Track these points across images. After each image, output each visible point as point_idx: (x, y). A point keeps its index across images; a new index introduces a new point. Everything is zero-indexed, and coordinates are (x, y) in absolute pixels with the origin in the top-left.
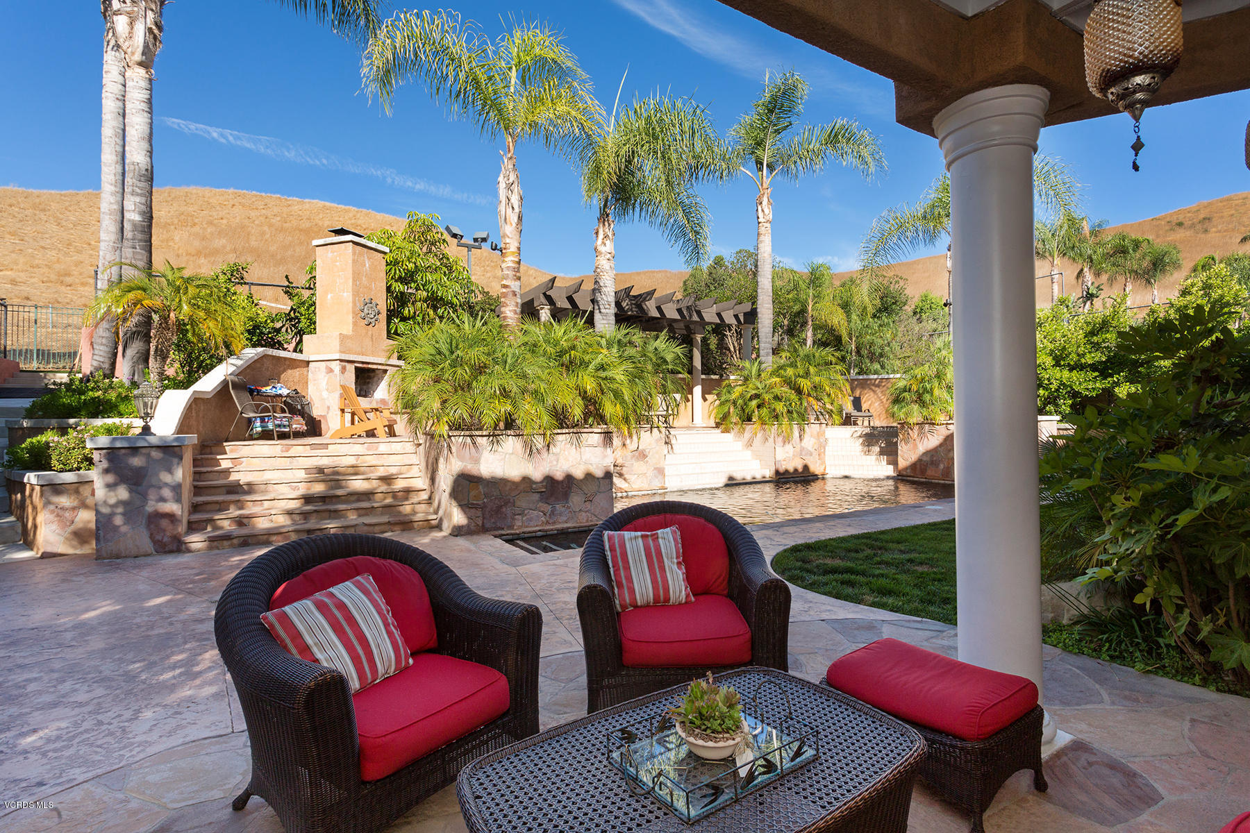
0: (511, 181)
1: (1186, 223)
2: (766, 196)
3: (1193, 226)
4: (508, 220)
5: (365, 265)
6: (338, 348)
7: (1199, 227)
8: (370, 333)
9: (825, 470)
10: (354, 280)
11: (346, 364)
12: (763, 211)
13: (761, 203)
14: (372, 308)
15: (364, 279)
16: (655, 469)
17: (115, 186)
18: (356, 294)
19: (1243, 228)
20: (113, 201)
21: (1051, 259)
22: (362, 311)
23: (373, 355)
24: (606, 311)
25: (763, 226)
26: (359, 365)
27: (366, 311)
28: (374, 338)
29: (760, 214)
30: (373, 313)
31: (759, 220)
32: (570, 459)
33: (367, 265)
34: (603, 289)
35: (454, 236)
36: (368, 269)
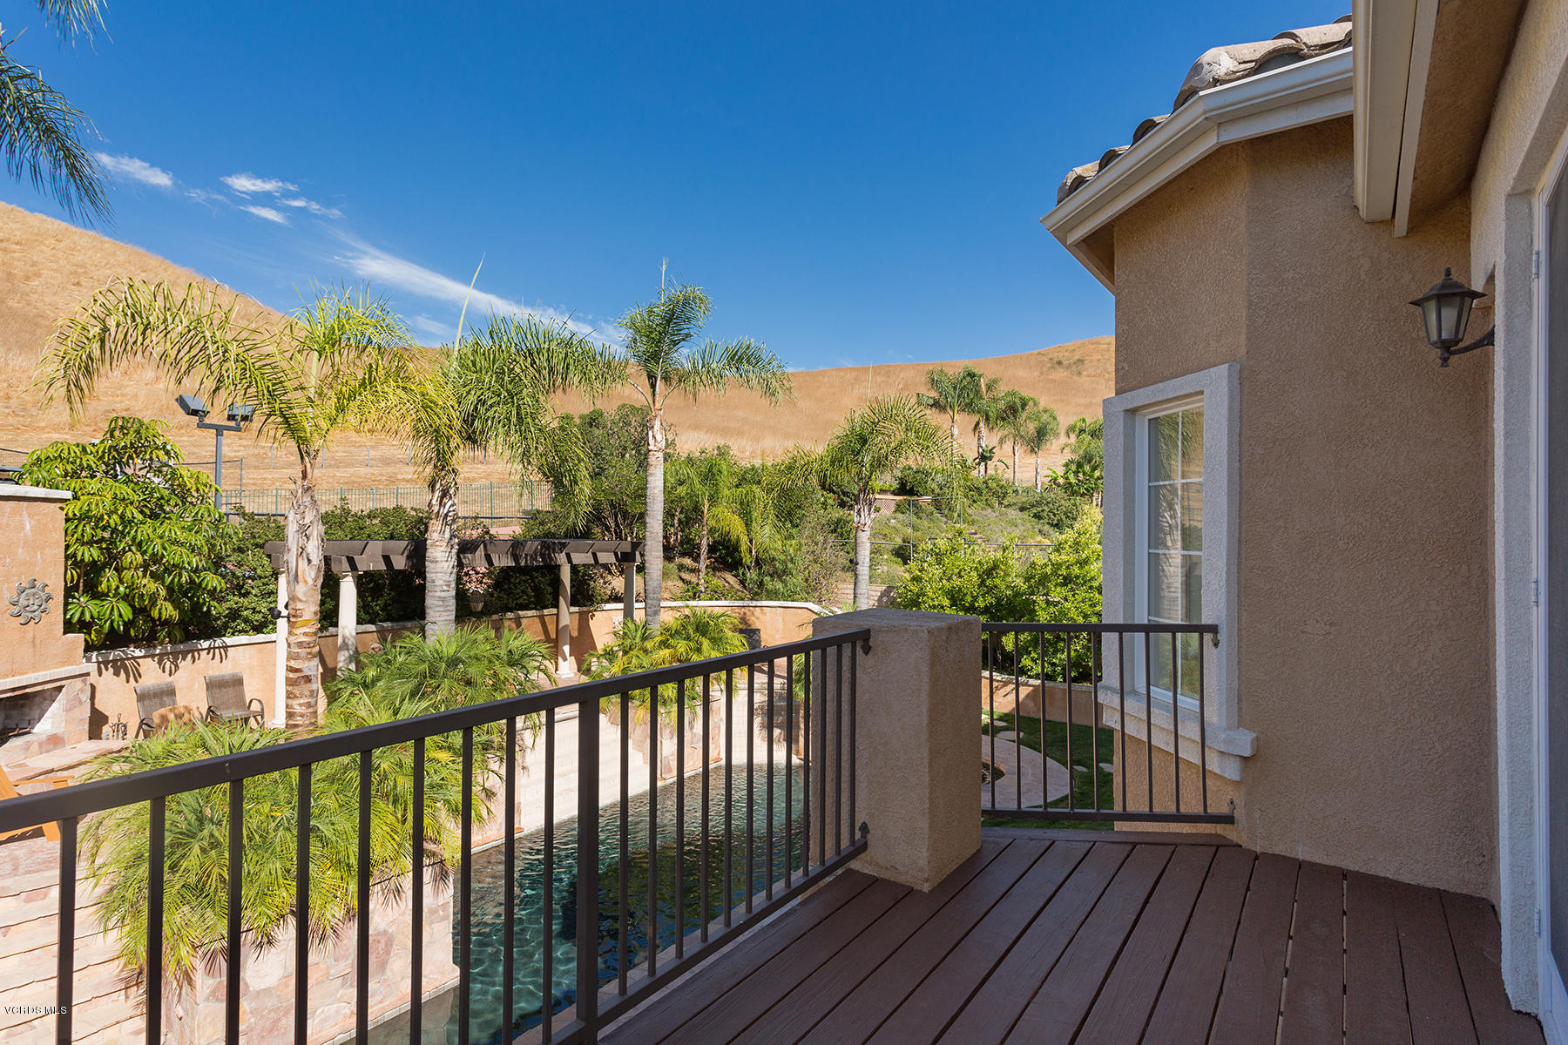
0: (307, 521)
1: (1064, 363)
2: (658, 418)
3: (1069, 367)
4: (300, 577)
5: (23, 529)
7: (1074, 368)
8: (30, 635)
12: (654, 437)
13: (652, 427)
14: (34, 594)
15: (20, 550)
19: (1107, 375)
21: (951, 413)
22: (15, 603)
23: (35, 669)
24: (443, 594)
25: (654, 455)
26: (8, 695)
27: (23, 602)
28: (38, 642)
29: (651, 441)
30: (37, 602)
31: (650, 448)
32: (390, 913)
33: (28, 527)
34: (439, 565)
35: (195, 413)
36: (30, 533)
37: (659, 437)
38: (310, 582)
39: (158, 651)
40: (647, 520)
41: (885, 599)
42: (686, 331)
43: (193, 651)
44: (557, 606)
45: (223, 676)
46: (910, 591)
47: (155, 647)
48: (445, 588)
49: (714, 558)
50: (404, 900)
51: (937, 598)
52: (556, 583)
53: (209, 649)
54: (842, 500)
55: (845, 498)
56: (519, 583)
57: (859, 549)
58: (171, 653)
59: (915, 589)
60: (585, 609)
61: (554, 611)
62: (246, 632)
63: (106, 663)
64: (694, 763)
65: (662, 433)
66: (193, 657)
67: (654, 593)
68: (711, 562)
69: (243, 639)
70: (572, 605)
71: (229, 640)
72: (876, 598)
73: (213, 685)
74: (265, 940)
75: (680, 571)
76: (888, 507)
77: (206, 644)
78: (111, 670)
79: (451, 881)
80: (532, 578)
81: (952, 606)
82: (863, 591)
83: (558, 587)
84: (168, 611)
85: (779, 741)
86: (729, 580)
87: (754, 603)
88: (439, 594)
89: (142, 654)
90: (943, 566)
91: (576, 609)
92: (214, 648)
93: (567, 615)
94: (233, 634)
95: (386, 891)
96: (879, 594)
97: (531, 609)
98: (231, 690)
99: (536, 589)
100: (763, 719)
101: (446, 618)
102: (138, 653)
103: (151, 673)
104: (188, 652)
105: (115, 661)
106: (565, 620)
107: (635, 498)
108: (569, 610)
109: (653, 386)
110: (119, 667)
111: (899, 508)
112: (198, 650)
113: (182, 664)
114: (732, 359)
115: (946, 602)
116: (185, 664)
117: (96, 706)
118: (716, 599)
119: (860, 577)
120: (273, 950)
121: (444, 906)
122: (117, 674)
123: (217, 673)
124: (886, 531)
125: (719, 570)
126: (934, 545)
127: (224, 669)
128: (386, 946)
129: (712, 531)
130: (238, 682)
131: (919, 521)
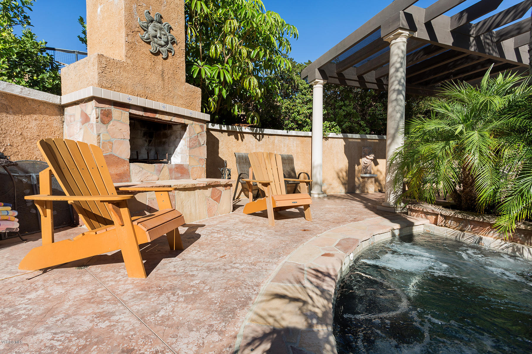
6: (96, 81)
8: (159, 67)
11: (112, 108)
14: (161, 29)
26: (140, 114)
27: (151, 31)
30: (164, 39)
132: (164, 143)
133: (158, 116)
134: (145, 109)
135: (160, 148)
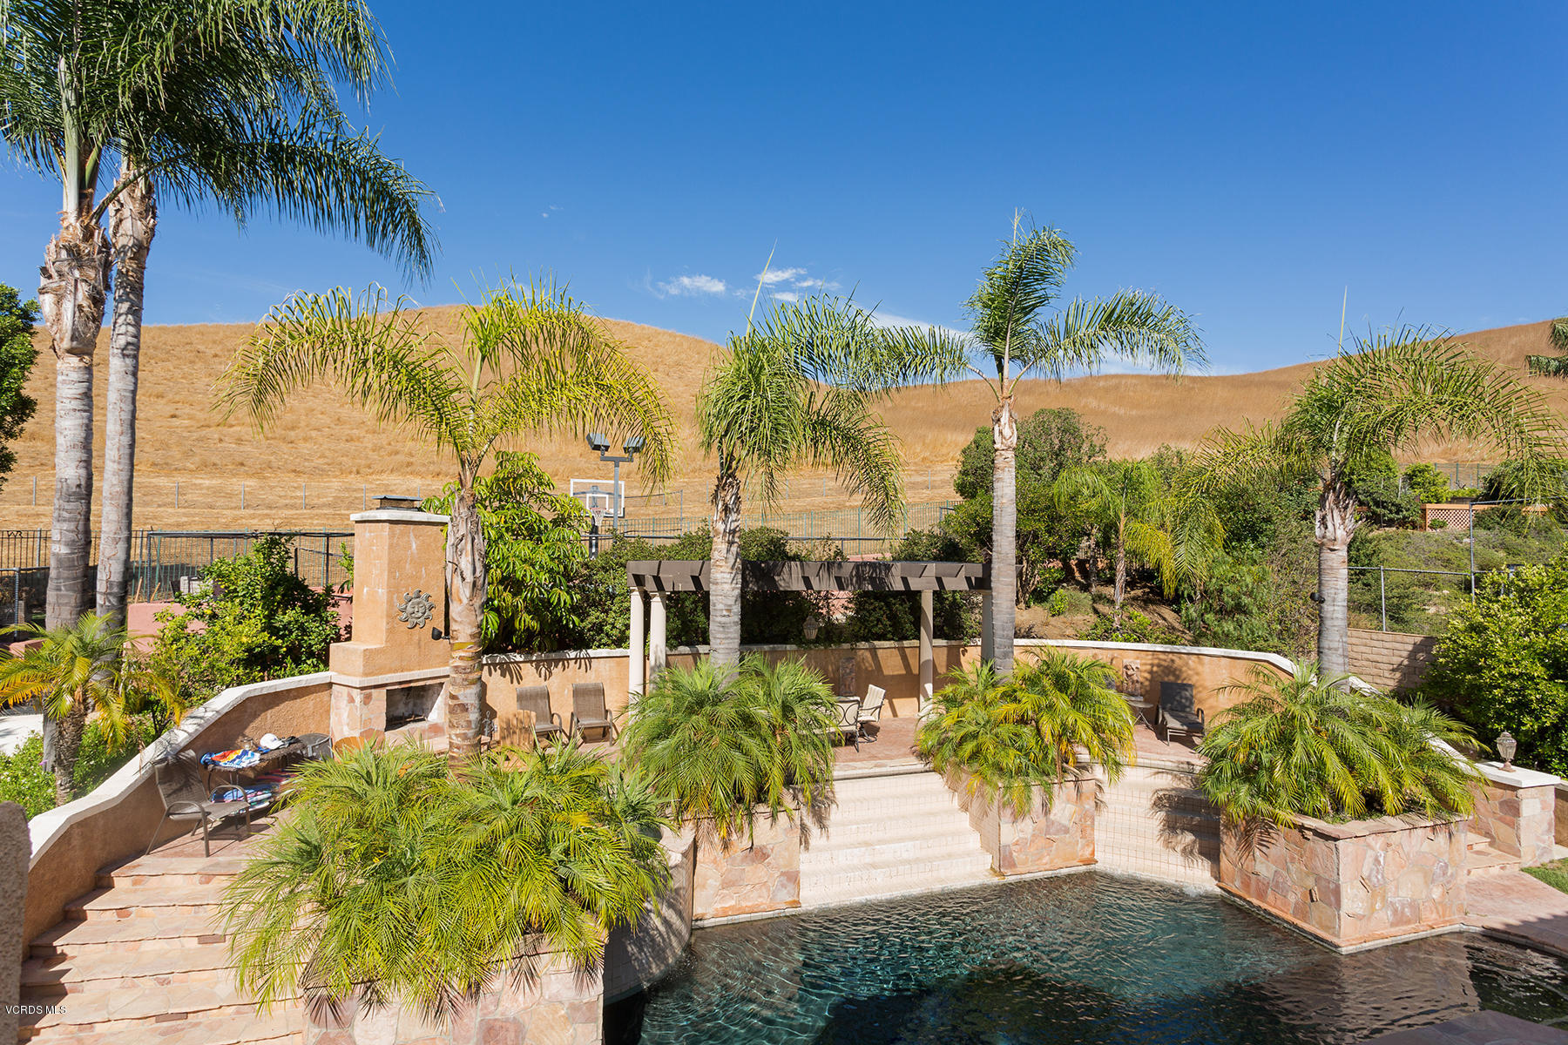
2: (1006, 408)
5: (410, 548)
6: (362, 669)
8: (415, 639)
9: (1093, 853)
10: (390, 572)
11: (374, 690)
12: (1001, 433)
13: (999, 420)
14: (419, 603)
15: (407, 566)
16: (783, 874)
17: (119, 463)
18: (393, 590)
20: (115, 482)
22: (403, 611)
23: (420, 666)
24: (723, 619)
25: (1001, 455)
26: (396, 687)
27: (409, 609)
28: (422, 643)
29: (997, 438)
30: (421, 610)
31: (996, 446)
32: (521, 998)
33: (414, 546)
34: (719, 587)
35: (597, 448)
36: (416, 551)
37: (1007, 432)
38: (465, 601)
39: (534, 658)
40: (994, 538)
41: (1421, 656)
42: (1041, 293)
43: (563, 660)
44: (918, 638)
45: (587, 685)
46: (1465, 647)
47: (532, 654)
48: (725, 613)
49: (1149, 587)
50: (539, 986)
51: (1517, 662)
52: (917, 610)
53: (576, 659)
54: (1374, 513)
55: (1378, 510)
56: (874, 610)
57: (1325, 578)
58: (546, 661)
59: (1473, 642)
60: (954, 643)
61: (915, 642)
62: (608, 645)
63: (495, 665)
64: (1052, 861)
65: (1011, 427)
66: (563, 664)
67: (1004, 630)
68: (1144, 592)
69: (604, 652)
70: (935, 637)
71: (592, 652)
72: (1405, 654)
73: (579, 693)
74: (375, 997)
75: (1094, 602)
76: (1458, 521)
77: (572, 654)
78: (499, 671)
79: (600, 977)
80: (888, 605)
81: (1551, 678)
82: (1335, 645)
83: (919, 618)
84: (526, 621)
85: (1192, 851)
86: (1166, 616)
87: (1195, 650)
88: (719, 619)
89: (521, 660)
90: (1534, 608)
91: (942, 642)
92: (580, 658)
93: (929, 648)
94: (599, 647)
95: (516, 971)
96: (1410, 648)
97: (889, 640)
98: (593, 699)
99: (893, 617)
100: (1167, 815)
101: (726, 646)
102: (519, 658)
103: (531, 677)
104: (560, 660)
105: (501, 664)
106: (927, 654)
107: (1027, 514)
108: (931, 643)
109: (1000, 368)
110: (505, 669)
111: (1480, 521)
112: (568, 660)
113: (555, 671)
114: (1108, 320)
115: (1539, 671)
116: (557, 671)
117: (489, 701)
118: (1135, 641)
119: (1328, 623)
120: (383, 1011)
121: (590, 1005)
122: (503, 675)
123: (583, 682)
124: (1451, 555)
125: (1153, 602)
126: (1517, 574)
127: (589, 678)
128: (517, 1037)
129: (1134, 554)
130: (599, 692)
131: (1520, 541)
132: (423, 696)
133: (412, 685)
134: (400, 683)
135: (418, 701)
